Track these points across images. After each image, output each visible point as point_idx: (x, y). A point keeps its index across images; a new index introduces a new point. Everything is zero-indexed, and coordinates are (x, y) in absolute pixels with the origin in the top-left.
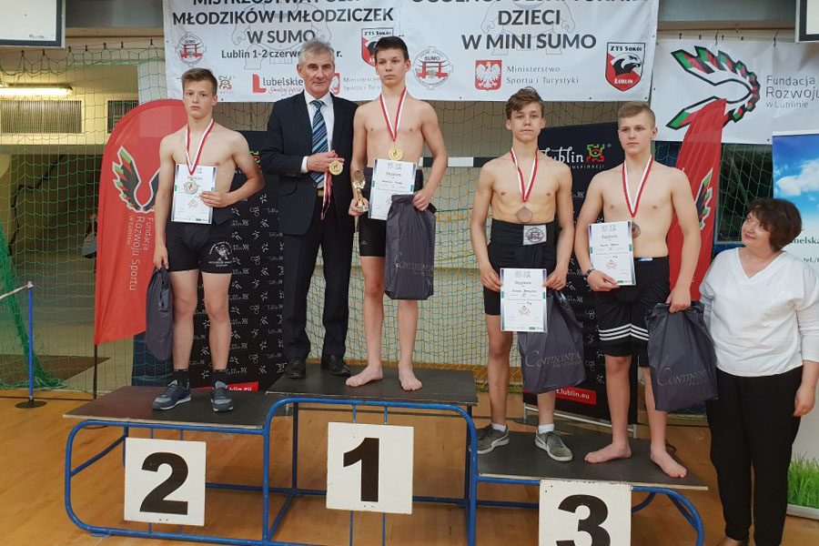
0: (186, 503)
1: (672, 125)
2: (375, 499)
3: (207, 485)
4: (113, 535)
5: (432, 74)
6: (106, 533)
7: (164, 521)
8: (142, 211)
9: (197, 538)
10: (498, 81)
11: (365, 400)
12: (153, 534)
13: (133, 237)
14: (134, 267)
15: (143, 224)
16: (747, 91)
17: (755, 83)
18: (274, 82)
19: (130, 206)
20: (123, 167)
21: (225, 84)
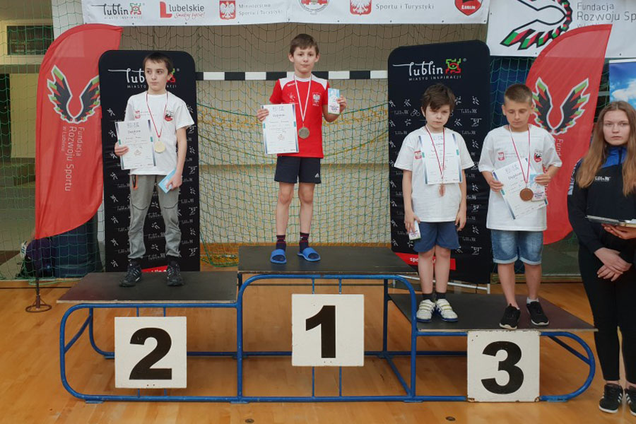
0: (171, 370)
1: (505, 43)
2: (333, 355)
3: (188, 354)
4: (104, 401)
5: (314, 1)
6: (99, 400)
7: (150, 387)
8: (74, 121)
9: (180, 398)
10: (369, 7)
11: (322, 274)
12: (141, 398)
13: (67, 145)
14: (68, 171)
15: (76, 133)
16: (563, 16)
17: (568, 9)
18: (179, 8)
19: (63, 117)
20: (56, 84)
21: (136, 10)
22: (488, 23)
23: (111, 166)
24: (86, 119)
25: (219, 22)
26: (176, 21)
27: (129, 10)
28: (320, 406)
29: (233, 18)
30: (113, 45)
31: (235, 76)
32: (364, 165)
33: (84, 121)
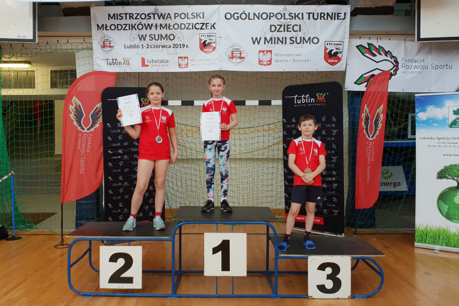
0: (132, 278)
1: (357, 82)
2: (228, 270)
4: (94, 296)
5: (236, 57)
6: (90, 295)
7: (121, 288)
8: (86, 131)
9: (138, 295)
10: (270, 61)
11: (222, 221)
12: (115, 294)
13: (81, 145)
14: (82, 162)
15: (87, 138)
16: (393, 66)
17: (396, 62)
18: (153, 61)
19: (79, 128)
20: (75, 108)
21: (127, 62)
22: (346, 70)
23: (109, 158)
24: (93, 129)
25: (177, 69)
26: (151, 69)
27: (123, 62)
28: (220, 300)
29: (187, 67)
30: (111, 84)
31: (188, 103)
32: (271, 159)
33: (92, 130)
